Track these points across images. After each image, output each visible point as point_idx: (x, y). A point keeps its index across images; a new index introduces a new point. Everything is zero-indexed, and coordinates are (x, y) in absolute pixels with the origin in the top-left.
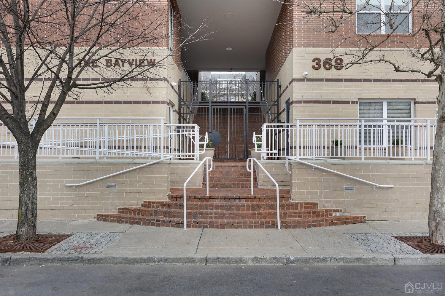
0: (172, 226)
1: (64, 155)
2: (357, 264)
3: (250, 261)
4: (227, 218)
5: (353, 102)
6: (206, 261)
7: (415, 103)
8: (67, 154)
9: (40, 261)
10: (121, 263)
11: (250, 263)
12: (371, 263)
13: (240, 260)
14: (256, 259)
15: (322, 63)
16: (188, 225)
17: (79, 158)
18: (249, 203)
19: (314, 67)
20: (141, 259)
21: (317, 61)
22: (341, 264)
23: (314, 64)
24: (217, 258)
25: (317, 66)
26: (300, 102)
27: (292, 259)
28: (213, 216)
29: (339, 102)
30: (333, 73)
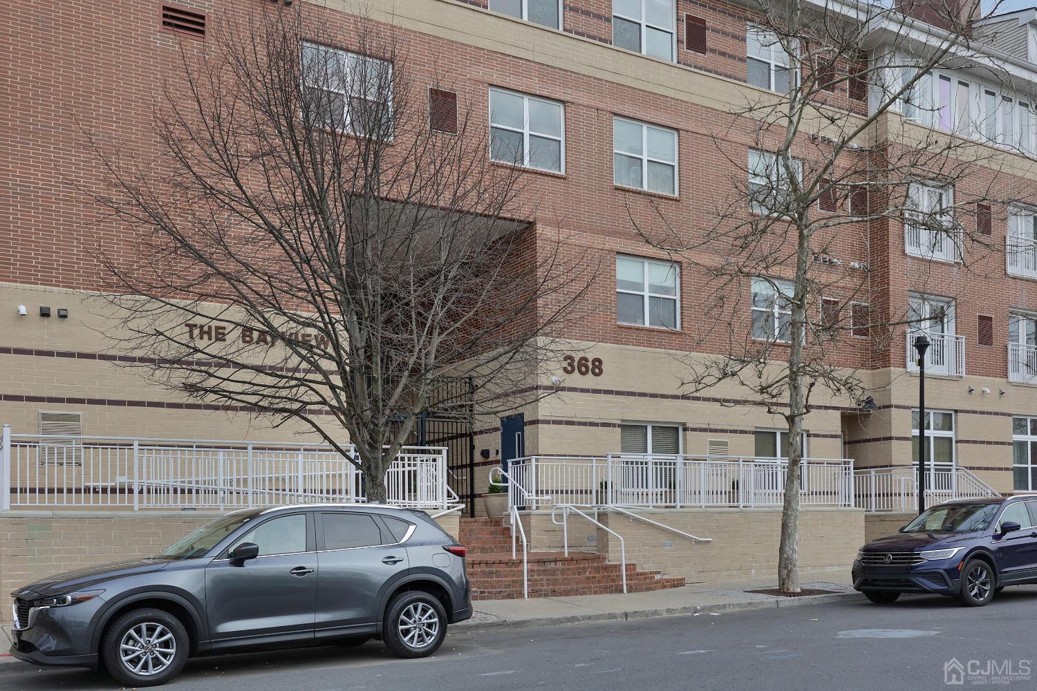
0: (503, 598)
1: (142, 503)
2: (749, 608)
3: (664, 613)
4: (560, 584)
5: (614, 425)
6: (626, 615)
7: (685, 429)
8: (149, 503)
9: (463, 629)
10: (547, 625)
11: (665, 615)
12: (760, 607)
13: (656, 612)
14: (669, 611)
15: (576, 364)
16: (531, 594)
17: (195, 509)
18: (566, 567)
19: (565, 370)
20: (565, 618)
21: (569, 361)
22: (737, 609)
23: (565, 364)
24: (636, 612)
25: (569, 368)
26: (548, 422)
27: (698, 608)
28: (545, 582)
29: (596, 425)
30: (589, 381)
